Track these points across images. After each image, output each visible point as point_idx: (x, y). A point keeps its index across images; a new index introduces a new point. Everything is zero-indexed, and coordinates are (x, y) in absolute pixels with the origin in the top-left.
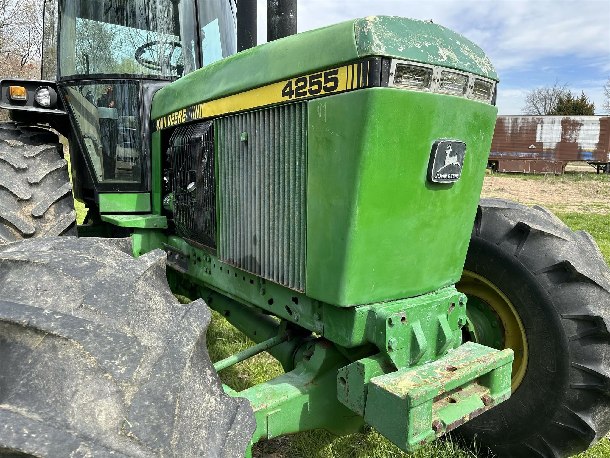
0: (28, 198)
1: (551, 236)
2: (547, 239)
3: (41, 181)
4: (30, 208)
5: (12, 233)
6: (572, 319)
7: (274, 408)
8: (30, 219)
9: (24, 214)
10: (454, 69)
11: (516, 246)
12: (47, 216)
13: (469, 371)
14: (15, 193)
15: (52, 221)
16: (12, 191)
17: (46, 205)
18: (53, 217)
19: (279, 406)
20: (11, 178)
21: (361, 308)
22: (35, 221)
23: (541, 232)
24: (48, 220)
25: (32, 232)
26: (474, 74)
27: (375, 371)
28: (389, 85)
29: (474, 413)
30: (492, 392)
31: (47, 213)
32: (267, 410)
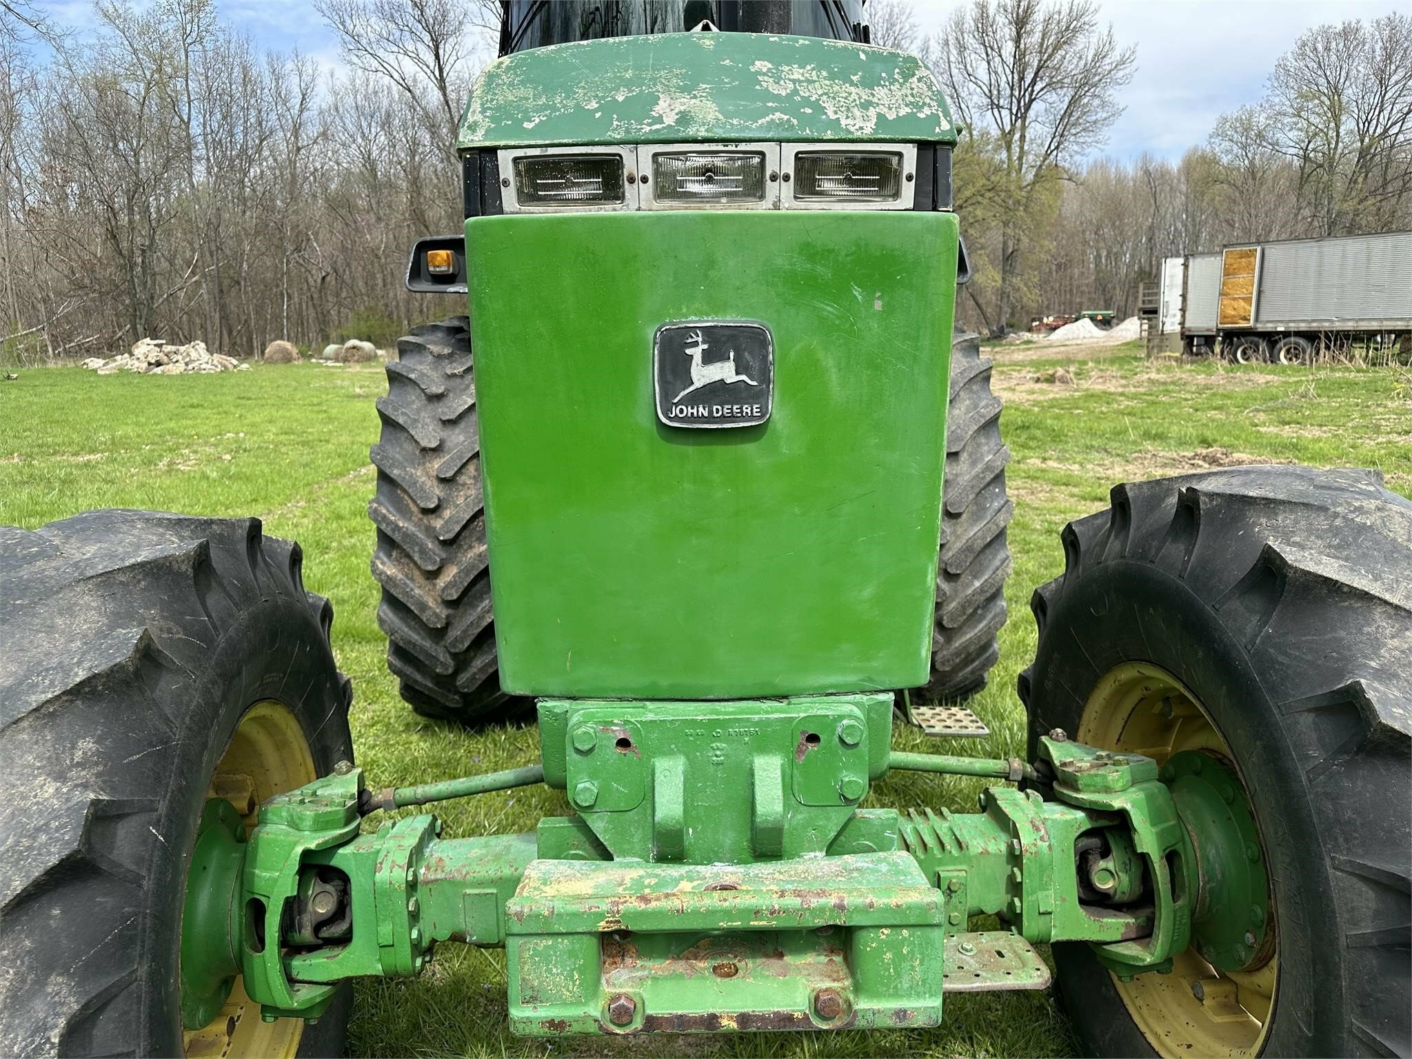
0: (433, 445)
1: (1366, 596)
2: (1350, 608)
3: (461, 417)
4: (436, 465)
5: (407, 505)
6: (1365, 879)
7: (480, 884)
8: (435, 483)
9: (427, 473)
10: (695, 141)
11: (1255, 619)
12: (462, 479)
13: (727, 904)
14: (416, 437)
15: (469, 488)
16: (413, 433)
17: (460, 458)
18: (472, 481)
19: (493, 882)
20: (418, 411)
21: (550, 704)
22: (441, 486)
23: (1327, 581)
24: (464, 485)
25: (432, 506)
26: (780, 141)
27: (570, 849)
28: (506, 207)
29: (762, 1018)
30: (857, 989)
31: (462, 474)
32: (464, 884)
